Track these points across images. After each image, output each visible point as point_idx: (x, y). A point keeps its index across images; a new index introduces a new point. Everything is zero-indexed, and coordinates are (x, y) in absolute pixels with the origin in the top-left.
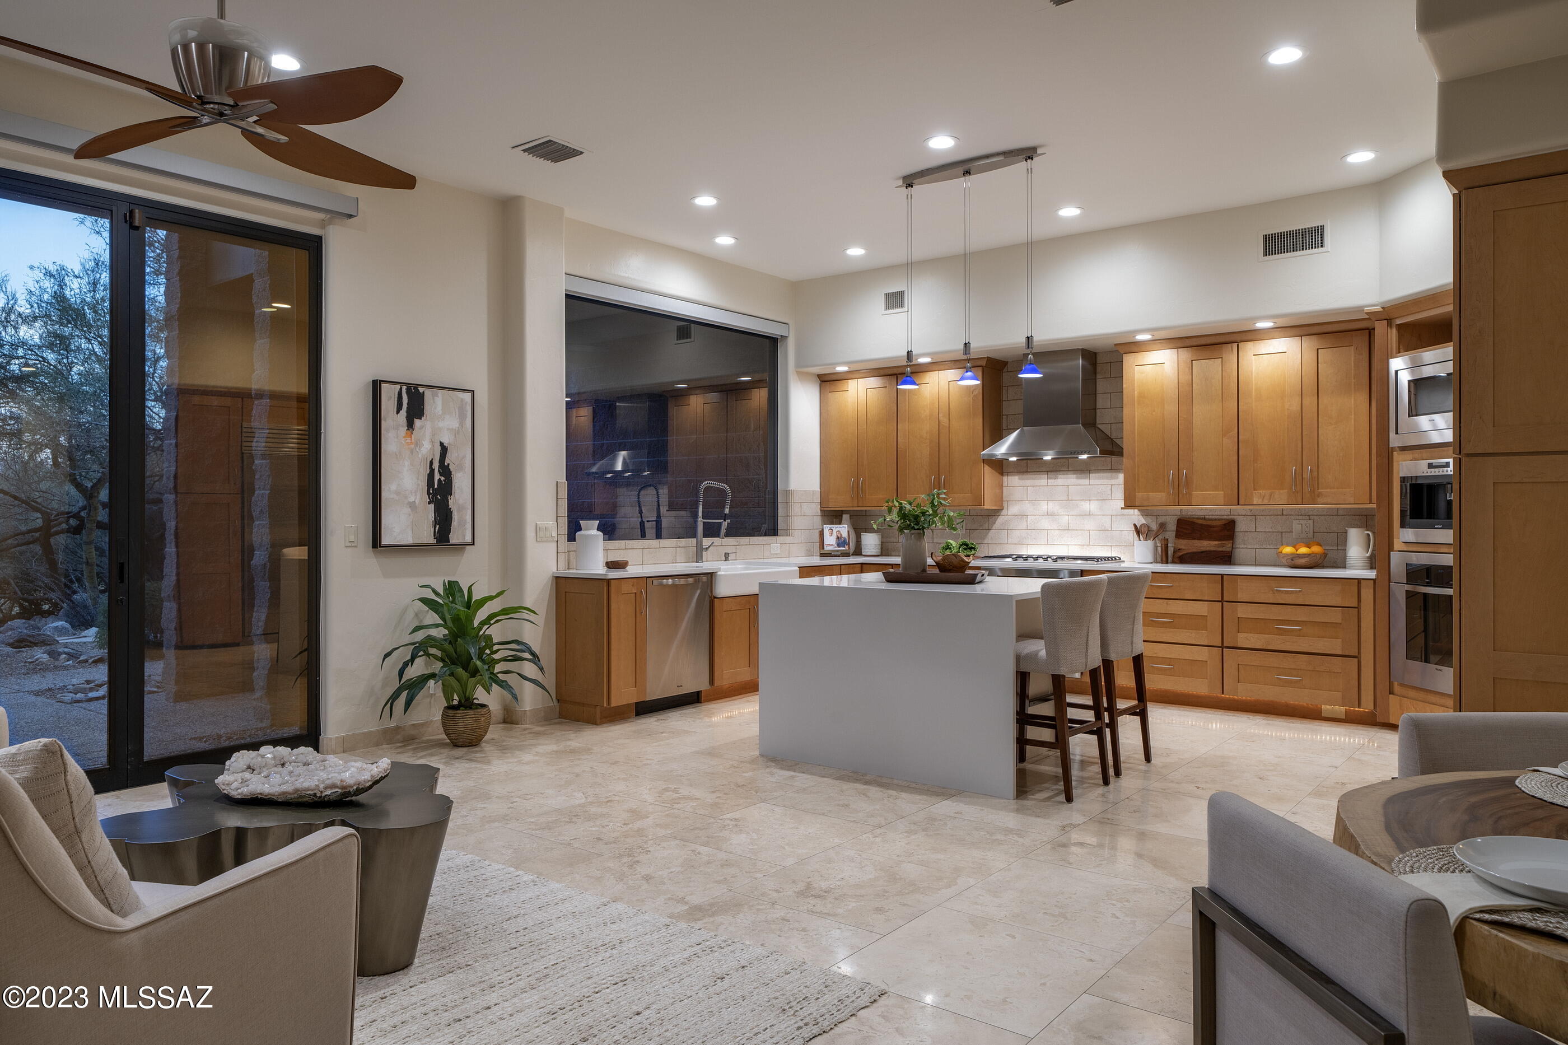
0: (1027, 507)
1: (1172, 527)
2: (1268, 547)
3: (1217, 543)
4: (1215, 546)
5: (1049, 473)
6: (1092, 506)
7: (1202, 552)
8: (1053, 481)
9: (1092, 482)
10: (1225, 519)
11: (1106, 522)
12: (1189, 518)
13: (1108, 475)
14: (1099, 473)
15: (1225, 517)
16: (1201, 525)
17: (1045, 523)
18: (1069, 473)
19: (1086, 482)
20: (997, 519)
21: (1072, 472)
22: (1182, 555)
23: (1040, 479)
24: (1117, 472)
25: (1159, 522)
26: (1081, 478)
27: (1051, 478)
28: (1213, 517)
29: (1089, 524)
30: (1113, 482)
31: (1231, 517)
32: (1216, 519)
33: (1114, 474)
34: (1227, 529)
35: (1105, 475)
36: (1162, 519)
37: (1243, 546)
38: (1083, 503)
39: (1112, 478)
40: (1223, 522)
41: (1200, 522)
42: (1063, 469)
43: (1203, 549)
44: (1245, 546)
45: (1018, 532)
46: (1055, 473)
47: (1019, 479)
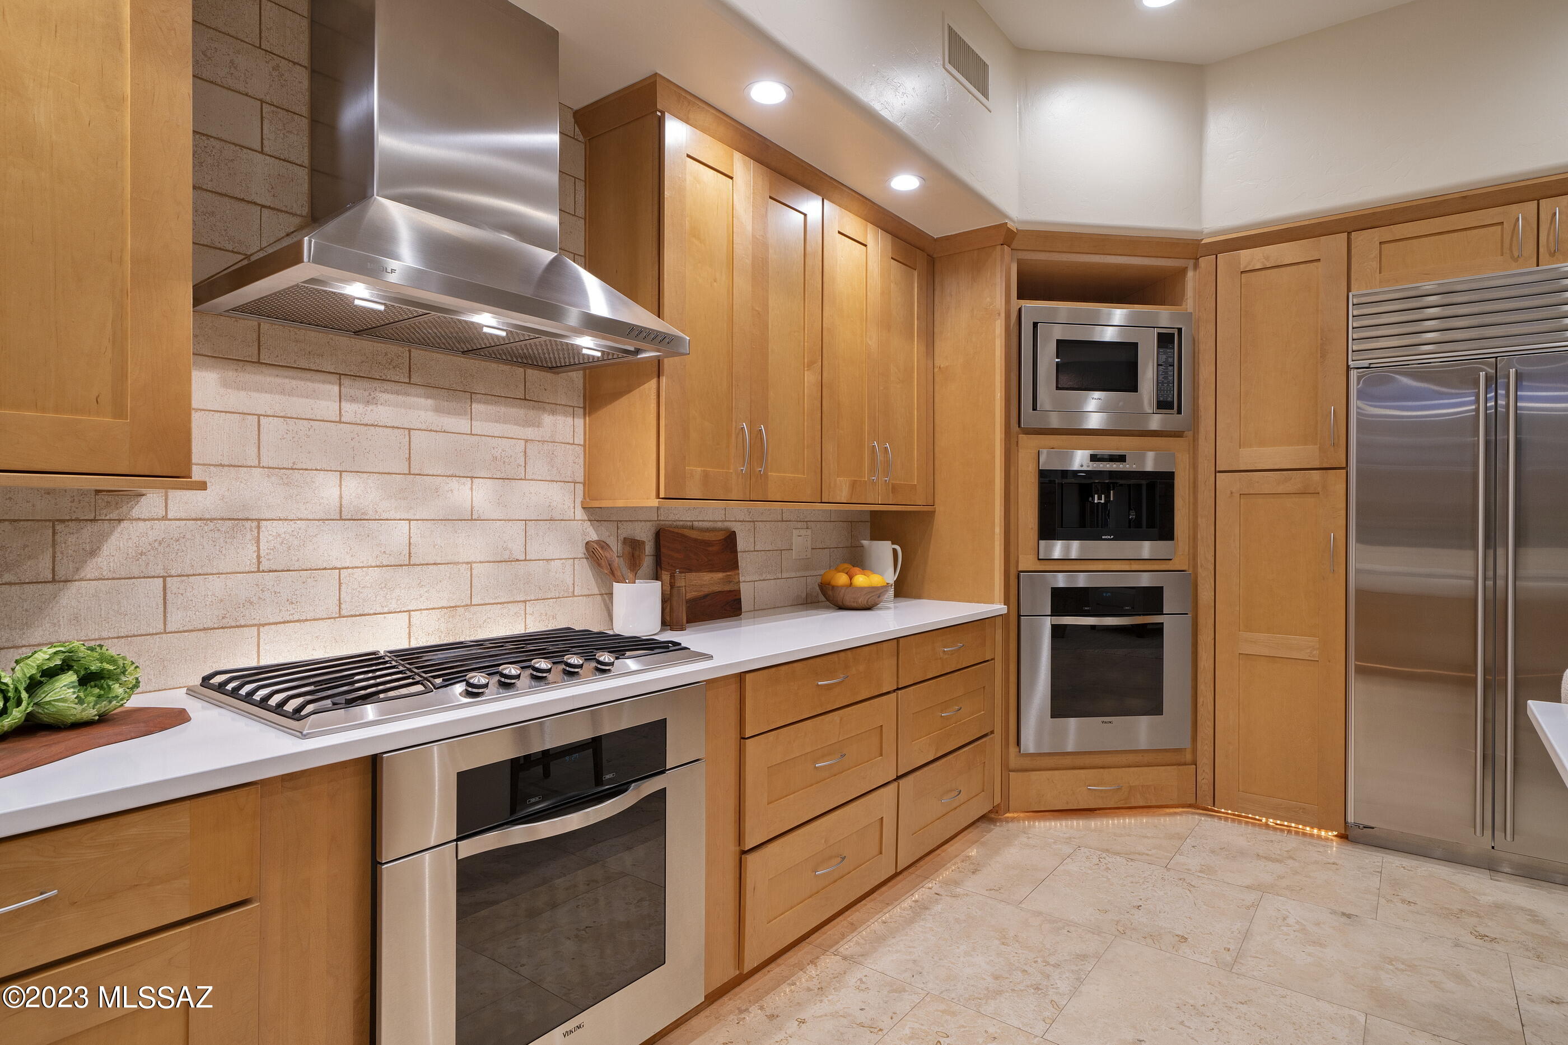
0: (257, 490)
1: (648, 548)
3: (721, 575)
5: (346, 381)
7: (706, 596)
8: (359, 407)
9: (479, 427)
10: (721, 530)
11: (513, 537)
13: (517, 412)
14: (495, 403)
15: (720, 525)
16: (696, 540)
17: (332, 547)
18: (413, 390)
19: (461, 424)
21: (421, 390)
23: (314, 395)
25: (621, 538)
26: (449, 413)
27: (353, 400)
28: (705, 524)
29: (470, 546)
30: (529, 433)
31: (727, 524)
32: (708, 530)
33: (532, 413)
34: (727, 549)
35: (502, 410)
36: (626, 530)
38: (454, 483)
39: (527, 423)
40: (719, 537)
41: (694, 534)
42: (391, 374)
43: (706, 590)
45: (215, 585)
46: (366, 384)
47: (225, 384)
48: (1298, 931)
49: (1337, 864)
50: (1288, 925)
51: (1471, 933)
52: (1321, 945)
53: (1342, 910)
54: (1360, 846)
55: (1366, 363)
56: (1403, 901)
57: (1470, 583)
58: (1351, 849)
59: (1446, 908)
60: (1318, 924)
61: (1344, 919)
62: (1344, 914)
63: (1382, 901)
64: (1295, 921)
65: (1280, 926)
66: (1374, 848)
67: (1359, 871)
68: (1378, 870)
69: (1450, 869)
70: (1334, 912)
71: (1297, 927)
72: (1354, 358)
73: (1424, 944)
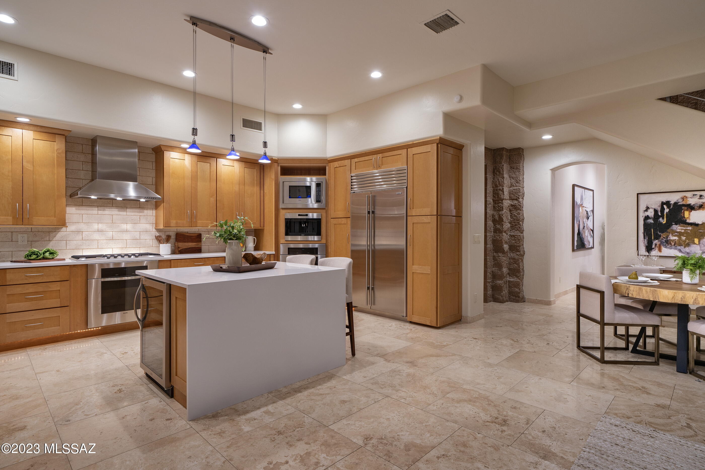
0: (82, 226)
1: (173, 237)
2: (214, 244)
3: (195, 243)
4: (196, 245)
5: (99, 207)
6: (129, 227)
7: (189, 248)
8: (102, 212)
9: (128, 213)
11: (137, 235)
12: (181, 233)
14: (132, 209)
15: (197, 232)
16: (187, 236)
17: (96, 236)
19: (124, 213)
20: (56, 234)
21: (115, 208)
22: (181, 250)
23: (93, 210)
24: (143, 209)
27: (100, 210)
28: (192, 232)
29: (126, 236)
30: (141, 214)
31: (199, 232)
32: (192, 233)
33: (141, 210)
34: (198, 238)
35: (136, 210)
36: (167, 233)
37: (204, 245)
38: (122, 225)
39: (140, 212)
40: (196, 235)
41: (186, 234)
42: (108, 205)
44: (205, 245)
45: (75, 242)
46: (103, 207)
47: (76, 209)
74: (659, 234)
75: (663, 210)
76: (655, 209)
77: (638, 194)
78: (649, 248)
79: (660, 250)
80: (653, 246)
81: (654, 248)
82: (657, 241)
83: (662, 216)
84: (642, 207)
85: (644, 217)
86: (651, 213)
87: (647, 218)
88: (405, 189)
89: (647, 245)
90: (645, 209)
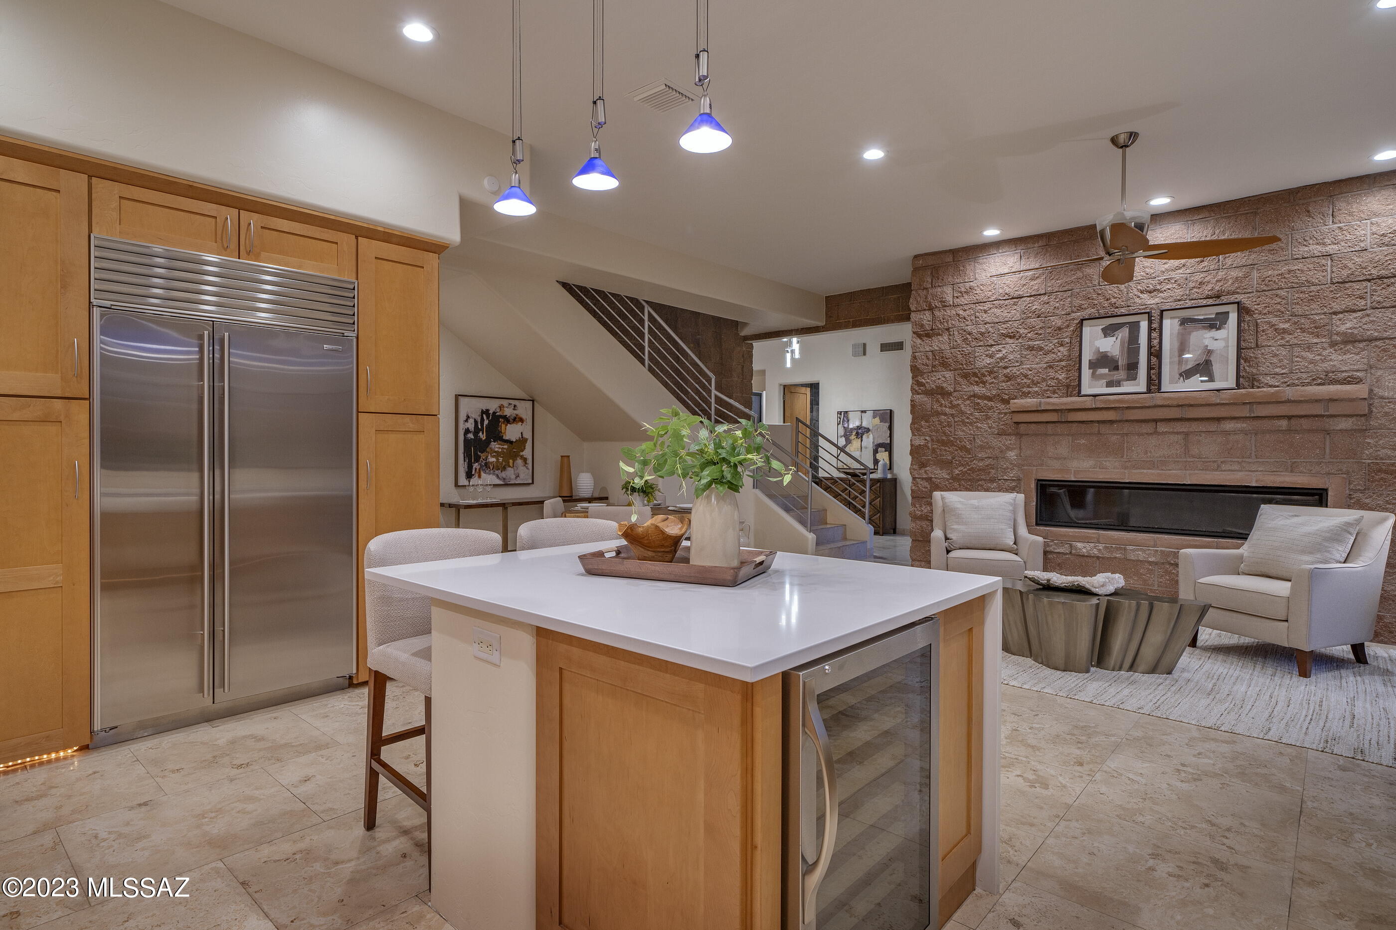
48: (117, 838)
49: (98, 772)
50: (104, 840)
51: (232, 768)
52: (145, 837)
53: (135, 803)
54: (103, 749)
55: (108, 303)
56: (173, 772)
57: (195, 498)
58: (98, 755)
59: (204, 761)
60: (128, 824)
61: (143, 809)
62: (140, 805)
63: (159, 780)
64: (106, 833)
65: (98, 844)
66: (115, 745)
67: (120, 768)
68: (134, 760)
69: (182, 734)
70: (131, 808)
71: (113, 837)
72: (96, 297)
73: (213, 792)
74: (479, 453)
75: (482, 420)
76: (475, 419)
77: (457, 397)
78: (469, 475)
79: (480, 477)
80: (473, 473)
81: (473, 475)
82: (477, 464)
83: (482, 430)
84: (462, 417)
85: (464, 430)
86: (471, 425)
87: (467, 431)
88: (355, 340)
89: (467, 470)
90: (465, 418)
